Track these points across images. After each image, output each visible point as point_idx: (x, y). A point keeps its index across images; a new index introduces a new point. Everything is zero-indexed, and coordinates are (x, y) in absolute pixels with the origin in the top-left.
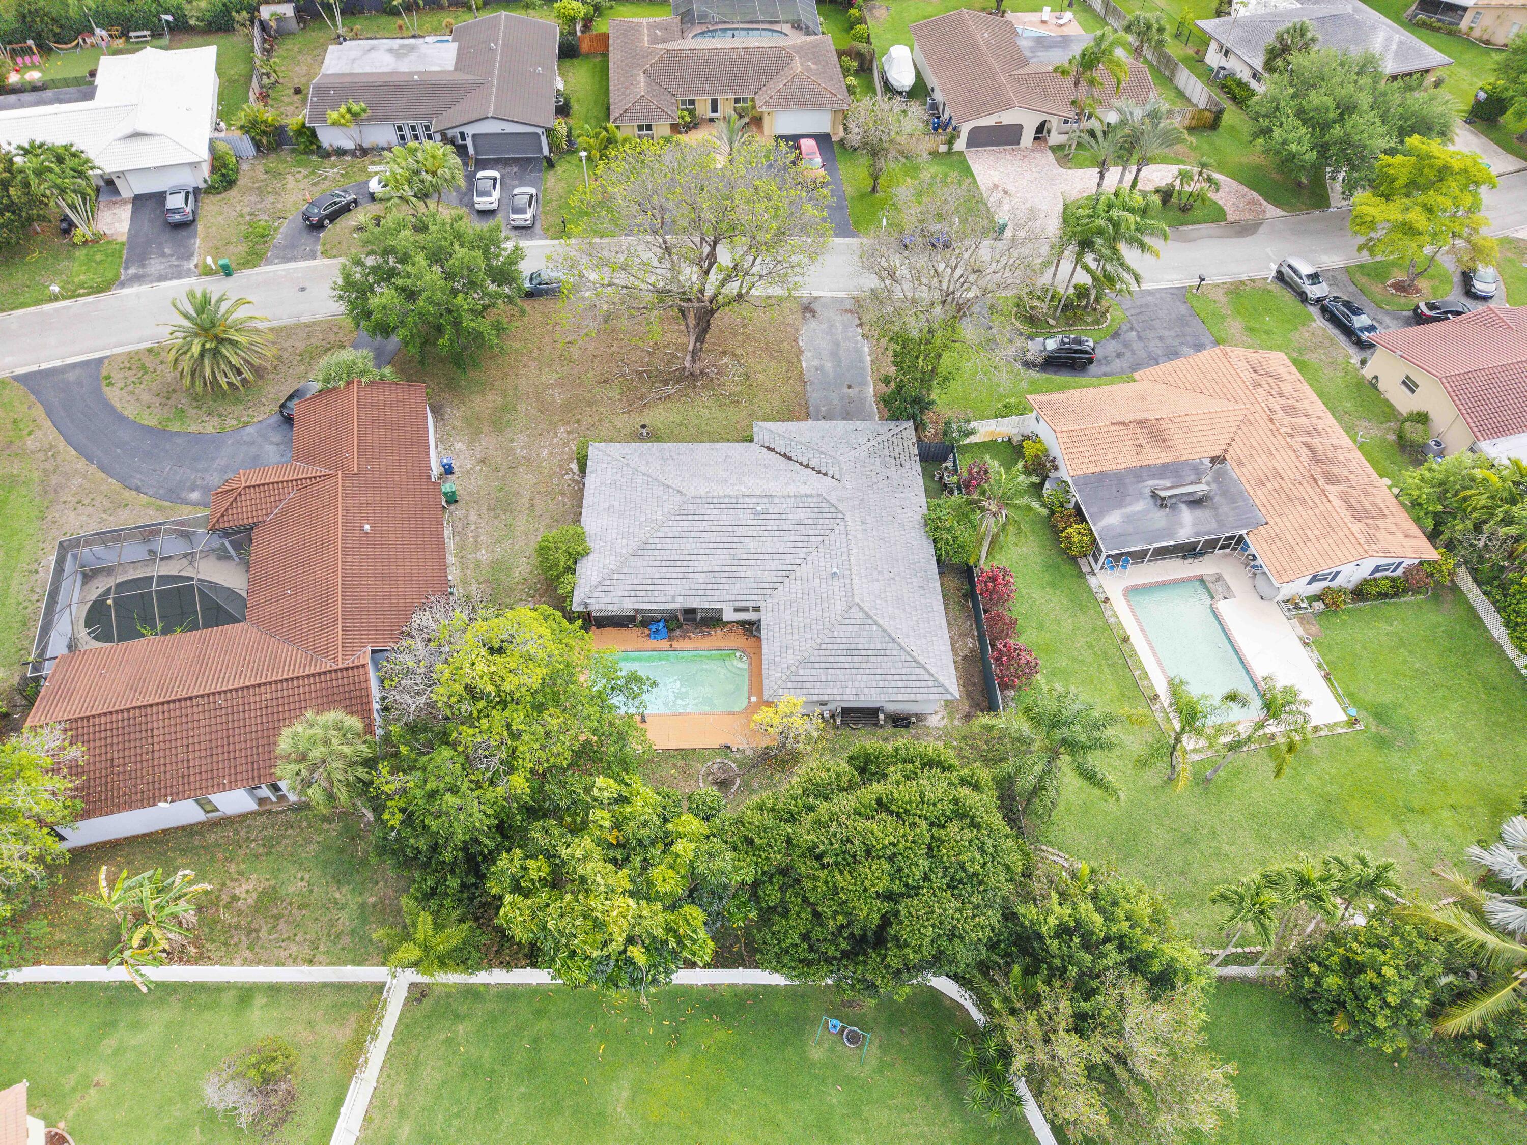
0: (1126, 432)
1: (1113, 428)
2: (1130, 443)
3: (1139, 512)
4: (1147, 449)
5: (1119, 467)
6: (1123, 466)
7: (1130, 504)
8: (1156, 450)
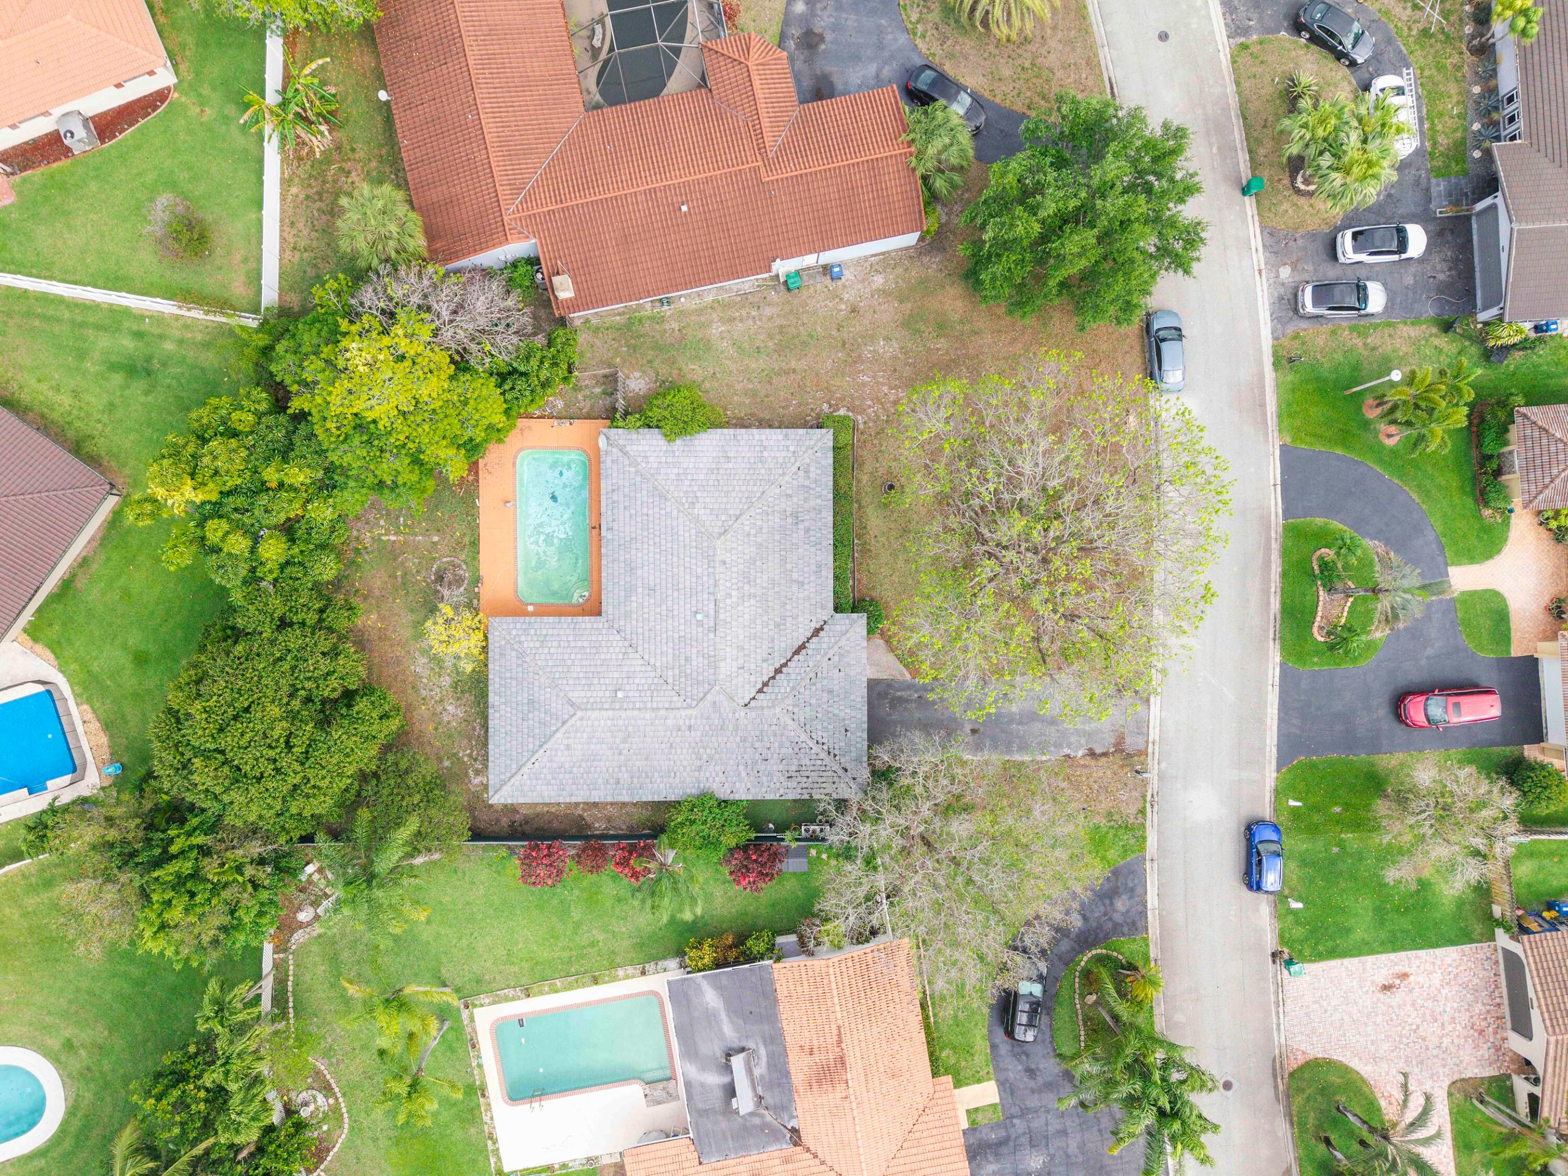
0: (829, 1041)
1: (834, 1027)
2: (815, 1043)
3: (721, 1030)
4: (808, 1060)
5: (785, 1023)
6: (785, 1027)
7: (731, 1022)
8: (806, 1069)
